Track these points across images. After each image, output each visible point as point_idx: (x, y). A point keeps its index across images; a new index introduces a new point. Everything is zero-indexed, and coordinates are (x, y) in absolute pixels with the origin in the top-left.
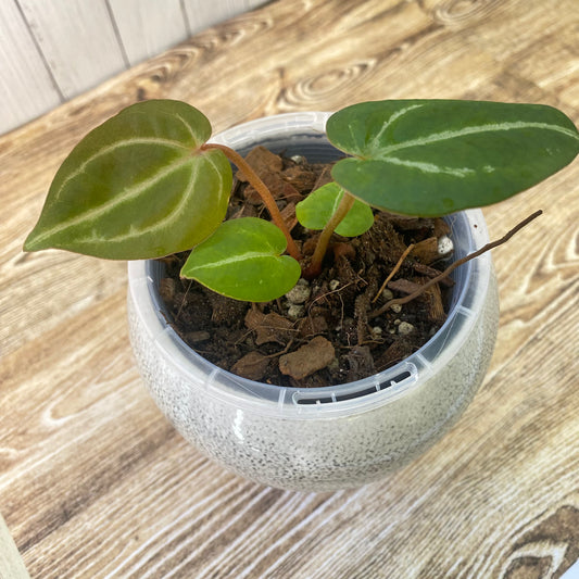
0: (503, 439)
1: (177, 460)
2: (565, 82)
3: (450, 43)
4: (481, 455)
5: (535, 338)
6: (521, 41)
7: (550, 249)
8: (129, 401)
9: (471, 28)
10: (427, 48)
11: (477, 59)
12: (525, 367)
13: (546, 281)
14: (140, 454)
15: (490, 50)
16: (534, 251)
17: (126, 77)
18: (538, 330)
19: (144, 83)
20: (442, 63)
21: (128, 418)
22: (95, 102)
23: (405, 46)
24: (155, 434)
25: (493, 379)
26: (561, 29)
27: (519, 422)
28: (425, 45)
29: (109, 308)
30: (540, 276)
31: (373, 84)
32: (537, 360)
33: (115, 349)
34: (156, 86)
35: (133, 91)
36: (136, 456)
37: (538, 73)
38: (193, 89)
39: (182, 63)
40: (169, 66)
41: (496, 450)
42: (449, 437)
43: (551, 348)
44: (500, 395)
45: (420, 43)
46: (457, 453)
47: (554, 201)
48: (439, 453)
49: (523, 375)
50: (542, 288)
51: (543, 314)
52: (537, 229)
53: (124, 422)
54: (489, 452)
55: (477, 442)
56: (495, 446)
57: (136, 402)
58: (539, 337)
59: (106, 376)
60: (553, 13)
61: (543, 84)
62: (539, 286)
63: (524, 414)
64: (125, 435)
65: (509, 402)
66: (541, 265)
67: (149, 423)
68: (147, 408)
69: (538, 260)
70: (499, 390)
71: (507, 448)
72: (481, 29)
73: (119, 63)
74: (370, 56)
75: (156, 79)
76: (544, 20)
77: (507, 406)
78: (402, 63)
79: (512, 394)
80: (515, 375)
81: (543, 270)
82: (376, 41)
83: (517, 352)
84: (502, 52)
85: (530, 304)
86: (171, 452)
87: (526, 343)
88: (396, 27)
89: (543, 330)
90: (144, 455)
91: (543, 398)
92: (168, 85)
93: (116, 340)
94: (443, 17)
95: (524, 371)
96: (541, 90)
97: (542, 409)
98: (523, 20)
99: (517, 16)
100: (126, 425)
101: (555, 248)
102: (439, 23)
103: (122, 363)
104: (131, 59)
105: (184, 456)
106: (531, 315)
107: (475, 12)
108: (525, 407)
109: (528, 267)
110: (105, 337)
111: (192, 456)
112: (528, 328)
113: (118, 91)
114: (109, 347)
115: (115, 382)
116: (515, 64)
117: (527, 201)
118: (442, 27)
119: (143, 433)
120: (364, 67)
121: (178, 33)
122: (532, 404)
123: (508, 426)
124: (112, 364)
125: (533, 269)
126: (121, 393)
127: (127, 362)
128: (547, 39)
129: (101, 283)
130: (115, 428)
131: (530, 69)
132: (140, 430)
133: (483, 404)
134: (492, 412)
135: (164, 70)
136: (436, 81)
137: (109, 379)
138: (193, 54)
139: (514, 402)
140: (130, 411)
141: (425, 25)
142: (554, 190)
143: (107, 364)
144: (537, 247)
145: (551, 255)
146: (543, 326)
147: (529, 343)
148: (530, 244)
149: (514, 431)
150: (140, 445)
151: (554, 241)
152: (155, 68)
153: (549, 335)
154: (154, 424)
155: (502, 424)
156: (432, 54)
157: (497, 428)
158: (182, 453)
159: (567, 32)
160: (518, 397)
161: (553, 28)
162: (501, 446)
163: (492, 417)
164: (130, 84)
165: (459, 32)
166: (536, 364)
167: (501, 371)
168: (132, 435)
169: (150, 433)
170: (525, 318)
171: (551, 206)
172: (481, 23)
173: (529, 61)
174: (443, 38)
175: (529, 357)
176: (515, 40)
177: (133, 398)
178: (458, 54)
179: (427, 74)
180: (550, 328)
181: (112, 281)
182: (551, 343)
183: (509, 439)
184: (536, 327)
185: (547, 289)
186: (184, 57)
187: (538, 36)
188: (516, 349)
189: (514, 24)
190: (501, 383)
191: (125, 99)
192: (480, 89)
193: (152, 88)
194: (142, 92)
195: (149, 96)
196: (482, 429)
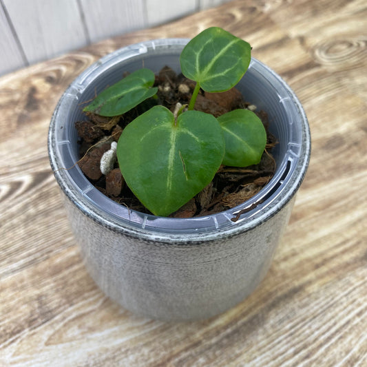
3: (324, 81)
11: (349, 102)
19: (38, 83)
28: (300, 80)
34: (48, 86)
35: (26, 89)
39: (77, 68)
40: (64, 69)
45: (296, 79)
72: (354, 73)
73: (17, 60)
75: (50, 80)
88: (276, 60)
92: (58, 88)
94: (321, 57)
102: (316, 62)
104: (30, 58)
107: (350, 56)
113: (13, 86)
118: (318, 65)
121: (79, 40)
135: (58, 72)
138: (88, 60)
141: (303, 62)
152: (50, 69)
156: (307, 92)
164: (26, 81)
165: (334, 73)
172: (355, 67)
174: (319, 76)
178: (331, 94)
191: (17, 96)
192: (348, 133)
193: (43, 87)
194: (33, 90)
195: (39, 96)
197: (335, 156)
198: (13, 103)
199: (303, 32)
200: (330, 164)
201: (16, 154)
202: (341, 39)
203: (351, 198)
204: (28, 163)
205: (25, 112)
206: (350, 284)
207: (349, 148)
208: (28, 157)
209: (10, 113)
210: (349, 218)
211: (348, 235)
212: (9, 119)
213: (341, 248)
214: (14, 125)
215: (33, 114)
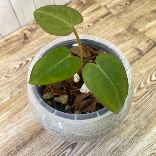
0: (128, 139)
1: (33, 147)
2: (146, 29)
3: (114, 18)
4: (122, 144)
5: (138, 107)
6: (134, 18)
7: (142, 80)
8: (19, 129)
9: (120, 14)
10: (107, 20)
11: (122, 23)
12: (135, 116)
13: (141, 90)
14: (22, 146)
15: (125, 20)
16: (137, 81)
17: (21, 30)
18: (139, 105)
19: (26, 32)
20: (111, 24)
21: (19, 134)
22: (12, 37)
23: (101, 19)
24: (27, 139)
25: (126, 120)
26: (145, 14)
27: (133, 134)
28: (106, 19)
29: (14, 100)
30: (139, 88)
31: (91, 31)
32: (138, 114)
33: (15, 113)
34: (29, 32)
35: (23, 34)
36: (21, 146)
37: (139, 27)
38: (40, 33)
40: (33, 27)
41: (126, 142)
42: (113, 139)
43: (142, 110)
45: (105, 18)
46: (115, 144)
47: (143, 66)
48: (110, 144)
49: (134, 119)
50: (140, 92)
51: (140, 100)
52: (139, 74)
53: (18, 136)
54: (124, 143)
55: (121, 140)
56: (126, 141)
57: (21, 129)
58: (139, 107)
59: (13, 121)
60: (143, 9)
61: (140, 30)
63: (135, 131)
64: (18, 140)
65: (130, 127)
66: (140, 85)
67: (25, 136)
68: (24, 131)
69: (139, 84)
70: (127, 124)
71: (130, 142)
72: (122, 14)
73: (18, 26)
74: (91, 23)
75: (29, 30)
76: (140, 11)
77: (130, 129)
78: (100, 24)
79: (131, 125)
80: (132, 119)
81: (140, 87)
82: (93, 18)
83: (133, 112)
84: (129, 21)
85: (137, 97)
86: (31, 145)
87: (135, 109)
88: (98, 13)
90: (23, 146)
91: (140, 126)
92: (33, 32)
93: (16, 110)
94: (112, 11)
95: (135, 118)
96: (140, 32)
97: (140, 129)
98: (135, 11)
99: (133, 10)
101: (144, 80)
102: (110, 12)
103: (17, 117)
104: (22, 25)
105: (35, 146)
106: (137, 100)
107: (121, 9)
108: (135, 129)
109: (136, 86)
110: (13, 109)
111: (38, 146)
112: (136, 104)
113: (18, 34)
114: (14, 112)
115: (15, 123)
116: (132, 25)
117: (136, 66)
118: (111, 13)
119: (23, 139)
120: (89, 26)
122: (137, 128)
123: (130, 135)
124: (14, 118)
125: (137, 86)
126: (17, 126)
127: (19, 117)
128: (141, 17)
129: (12, 93)
130: (15, 137)
131: (136, 26)
132: (22, 138)
133: (123, 128)
134: (125, 131)
135: (32, 28)
136: (110, 30)
137: (14, 122)
139: (132, 127)
140: (20, 132)
141: (106, 13)
142: (143, 62)
143: (13, 118)
144: (139, 80)
145: (143, 82)
146: (140, 104)
147: (136, 109)
148: (136, 78)
149: (132, 137)
150: (22, 143)
151: (143, 78)
152: (29, 27)
153: (142, 106)
154: (27, 136)
155: (128, 134)
156: (108, 22)
157: (127, 135)
158: (34, 145)
159: (147, 15)
160: (133, 126)
161: (143, 14)
162: (128, 141)
163: (125, 132)
164: (22, 32)
165: (116, 15)
166: (138, 116)
167: (128, 118)
168: (20, 139)
169: (25, 139)
170: (135, 102)
171: (142, 67)
172: (123, 12)
173: (136, 23)
174: (112, 17)
175: (136, 113)
176: (132, 17)
177: (21, 128)
178: (116, 21)
179: (107, 28)
180: (142, 104)
181: (15, 92)
183: (130, 139)
184: (138, 104)
185: (141, 92)
187: (139, 16)
188: (132, 111)
189: (132, 12)
190: (128, 122)
191: (21, 37)
192: (122, 32)
193: (28, 33)
194: (25, 34)
195: (27, 36)
196: (122, 136)
197: (119, 39)
198: (20, 39)
199: (105, 4)
200: (118, 41)
201: (25, 53)
202: (118, 4)
203: (125, 49)
204: (29, 55)
205: (24, 41)
207: (123, 36)
208: (29, 53)
209: (20, 42)
212: (20, 44)
214: (22, 45)
215: (27, 41)
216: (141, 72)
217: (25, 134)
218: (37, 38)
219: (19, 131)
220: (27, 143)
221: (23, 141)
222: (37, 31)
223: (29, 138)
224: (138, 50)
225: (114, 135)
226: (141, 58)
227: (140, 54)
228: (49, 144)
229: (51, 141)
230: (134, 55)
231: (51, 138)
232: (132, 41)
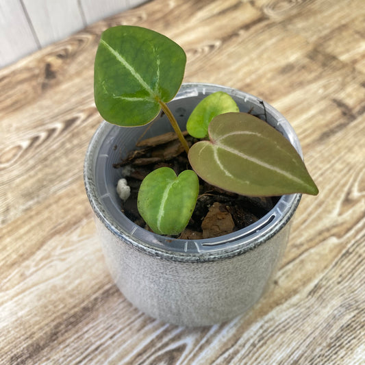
0: (326, 339)
1: (58, 360)
2: (357, 57)
3: (274, 30)
4: (309, 352)
5: (347, 252)
6: (325, 28)
7: (355, 180)
8: (22, 309)
9: (289, 20)
10: (257, 33)
11: (295, 40)
12: (341, 276)
13: (353, 206)
14: (28, 355)
15: (303, 34)
16: (342, 182)
17: (38, 55)
18: (349, 245)
19: (51, 59)
20: (269, 43)
21: (20, 323)
22: (14, 73)
23: (242, 32)
24: (41, 338)
25: (316, 286)
26: (353, 21)
27: (338, 323)
28: (256, 31)
29: (11, 231)
30: (348, 202)
31: (218, 59)
32: (349, 270)
33: (13, 264)
34: (59, 61)
35: (43, 66)
36: (24, 357)
37: (338, 50)
39: (80, 45)
40: (70, 48)
41: (320, 348)
42: (282, 336)
43: (360, 260)
44: (322, 300)
45: (253, 29)
46: (289, 350)
47: (356, 144)
48: (274, 351)
49: (339, 283)
50: (350, 211)
51: (352, 232)
52: (344, 165)
53: (16, 328)
54: (315, 349)
55: (304, 340)
56: (320, 344)
57: (27, 309)
58: (351, 250)
59: (4, 287)
60: (346, 10)
61: (344, 58)
62: (347, 210)
63: (342, 315)
64: (16, 339)
65: (329, 306)
66: (349, 193)
67: (37, 327)
68: (36, 315)
69: (346, 189)
70: (320, 295)
71: (330, 346)
72: (296, 20)
73: (33, 45)
74: (216, 39)
75: (60, 56)
77: (328, 309)
78: (240, 43)
79: (332, 299)
80: (333, 282)
81: (350, 197)
82: (220, 28)
83: (334, 263)
84: (312, 36)
85: (342, 224)
86: (53, 353)
87: (340, 256)
88: (234, 19)
89: (353, 245)
90: (30, 357)
91: (356, 302)
92: (68, 61)
93: (14, 256)
94: (269, 12)
95: (340, 279)
96: (341, 62)
97: (357, 311)
98: (326, 14)
99: (321, 11)
100: (17, 330)
101: (359, 179)
102: (265, 16)
103: (17, 276)
104: (42, 42)
105: (64, 356)
106: (342, 233)
107: (291, 9)
108: (343, 310)
109: (339, 194)
110: (6, 255)
111: (71, 356)
112: (342, 243)
113: (31, 65)
114: (8, 263)
115: (12, 292)
116: (321, 45)
117: (336, 143)
118: (267, 19)
119: (31, 336)
120: (212, 47)
121: (78, 25)
122: (348, 307)
123: (329, 327)
124: (9, 277)
125: (343, 196)
126: (16, 302)
127: (22, 275)
128: (343, 28)
129: (7, 210)
130: (9, 332)
131: (332, 47)
132: (29, 334)
133: (309, 308)
134: (316, 314)
135: (66, 50)
136: (265, 56)
137: (7, 289)
138: (88, 39)
139: (334, 306)
140: (22, 317)
141: (256, 18)
142: (355, 135)
143: (6, 278)
144: (345, 179)
145: (356, 185)
146: (353, 242)
147: (342, 256)
148: (340, 176)
149: (335, 331)
150: (28, 348)
151: (358, 174)
152: (60, 49)
153: (358, 249)
154: (41, 329)
155: (325, 325)
156: (261, 38)
157: (321, 328)
158: (62, 354)
159: (357, 22)
160: (337, 302)
162: (324, 344)
163: (316, 318)
164: (41, 60)
165: (280, 23)
166: (349, 273)
167: (321, 280)
168: (22, 338)
169: (37, 336)
170: (339, 236)
171: (353, 147)
172: (296, 16)
173: (332, 43)
174: (269, 26)
175: (343, 267)
176: (320, 28)
177: (26, 305)
178: (280, 37)
179: (258, 51)
180: (358, 243)
181: (16, 208)
182: (360, 256)
183: (331, 338)
184: (347, 243)
185: (354, 212)
186: (81, 41)
187: (336, 26)
188: (332, 261)
189: (319, 17)
190: (322, 290)
191: (37, 71)
192: (297, 61)
193: (56, 62)
194: (48, 66)
195: (54, 69)
196: (309, 329)
197: (289, 77)
198: (35, 77)
200: (287, 83)
201: (47, 111)
203: (305, 103)
205: (46, 81)
206: (312, 157)
207: (299, 70)
208: (56, 111)
209: (34, 83)
210: (305, 116)
211: (306, 126)
212: (34, 88)
213: (303, 135)
214: (39, 91)
215: (53, 81)
216: (350, 160)
217: (37, 323)
218: (78, 74)
219: (20, 314)
220: (42, 349)
221: (30, 342)
222: (80, 58)
223: (49, 333)
224: (340, 104)
225: (284, 327)
226: (348, 124)
227: (344, 114)
228: (102, 351)
229: (110, 342)
230: (329, 116)
231: (111, 334)
232: (322, 82)
